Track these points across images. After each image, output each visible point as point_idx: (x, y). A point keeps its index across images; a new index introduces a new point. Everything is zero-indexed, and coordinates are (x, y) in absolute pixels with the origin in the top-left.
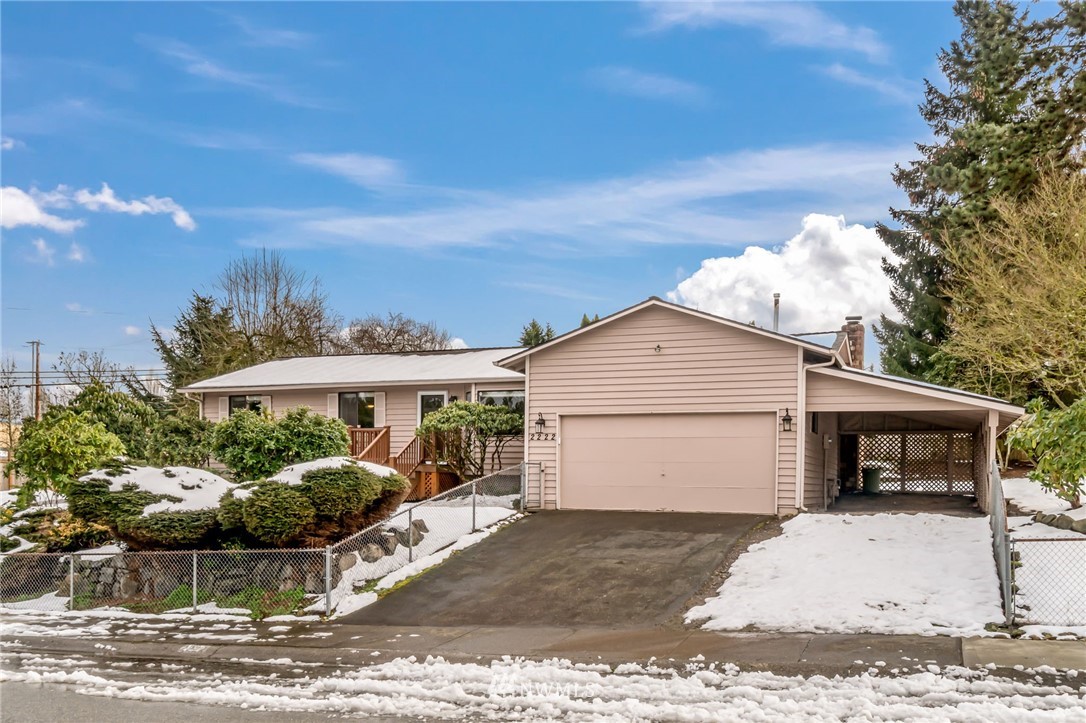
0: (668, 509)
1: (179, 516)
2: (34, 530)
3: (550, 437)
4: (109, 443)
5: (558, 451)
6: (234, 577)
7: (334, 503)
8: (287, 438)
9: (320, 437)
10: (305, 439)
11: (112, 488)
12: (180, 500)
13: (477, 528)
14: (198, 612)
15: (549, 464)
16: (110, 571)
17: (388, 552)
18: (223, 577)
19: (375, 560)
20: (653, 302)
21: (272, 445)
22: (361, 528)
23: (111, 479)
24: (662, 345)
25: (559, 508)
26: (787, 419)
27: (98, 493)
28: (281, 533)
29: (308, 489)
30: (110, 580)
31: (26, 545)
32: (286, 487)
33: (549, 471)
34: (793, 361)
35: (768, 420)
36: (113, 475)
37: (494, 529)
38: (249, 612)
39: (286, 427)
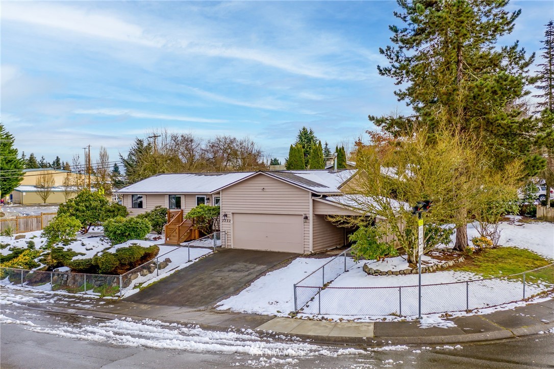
0: (269, 250)
1: (82, 261)
2: (45, 260)
3: (229, 221)
4: (75, 225)
5: (231, 226)
6: (101, 280)
7: (125, 260)
8: (125, 229)
9: (137, 228)
10: (131, 229)
11: (64, 250)
12: (84, 254)
13: (190, 260)
14: (86, 294)
15: (229, 231)
16: (66, 276)
17: (151, 272)
18: (97, 281)
19: (146, 275)
20: (260, 172)
21: (119, 232)
22: (140, 265)
23: (64, 247)
24: (265, 188)
25: (232, 247)
26: (306, 218)
27: (59, 252)
28: (108, 270)
29: (117, 255)
30: (66, 279)
31: (42, 266)
32: (110, 254)
33: (229, 234)
34: (307, 196)
35: (300, 217)
36: (65, 245)
37: (197, 260)
38: (100, 294)
39: (125, 225)
